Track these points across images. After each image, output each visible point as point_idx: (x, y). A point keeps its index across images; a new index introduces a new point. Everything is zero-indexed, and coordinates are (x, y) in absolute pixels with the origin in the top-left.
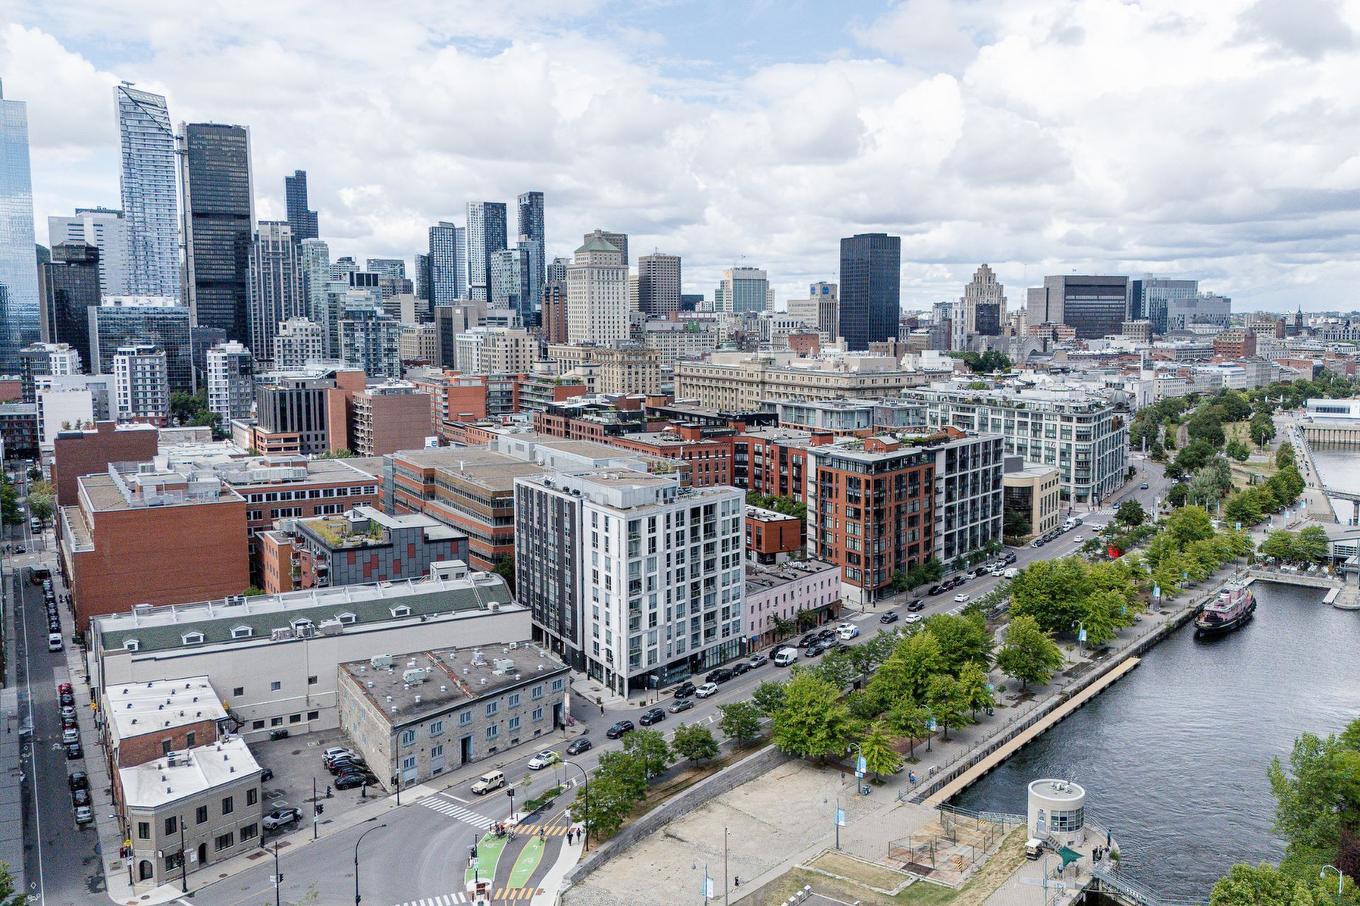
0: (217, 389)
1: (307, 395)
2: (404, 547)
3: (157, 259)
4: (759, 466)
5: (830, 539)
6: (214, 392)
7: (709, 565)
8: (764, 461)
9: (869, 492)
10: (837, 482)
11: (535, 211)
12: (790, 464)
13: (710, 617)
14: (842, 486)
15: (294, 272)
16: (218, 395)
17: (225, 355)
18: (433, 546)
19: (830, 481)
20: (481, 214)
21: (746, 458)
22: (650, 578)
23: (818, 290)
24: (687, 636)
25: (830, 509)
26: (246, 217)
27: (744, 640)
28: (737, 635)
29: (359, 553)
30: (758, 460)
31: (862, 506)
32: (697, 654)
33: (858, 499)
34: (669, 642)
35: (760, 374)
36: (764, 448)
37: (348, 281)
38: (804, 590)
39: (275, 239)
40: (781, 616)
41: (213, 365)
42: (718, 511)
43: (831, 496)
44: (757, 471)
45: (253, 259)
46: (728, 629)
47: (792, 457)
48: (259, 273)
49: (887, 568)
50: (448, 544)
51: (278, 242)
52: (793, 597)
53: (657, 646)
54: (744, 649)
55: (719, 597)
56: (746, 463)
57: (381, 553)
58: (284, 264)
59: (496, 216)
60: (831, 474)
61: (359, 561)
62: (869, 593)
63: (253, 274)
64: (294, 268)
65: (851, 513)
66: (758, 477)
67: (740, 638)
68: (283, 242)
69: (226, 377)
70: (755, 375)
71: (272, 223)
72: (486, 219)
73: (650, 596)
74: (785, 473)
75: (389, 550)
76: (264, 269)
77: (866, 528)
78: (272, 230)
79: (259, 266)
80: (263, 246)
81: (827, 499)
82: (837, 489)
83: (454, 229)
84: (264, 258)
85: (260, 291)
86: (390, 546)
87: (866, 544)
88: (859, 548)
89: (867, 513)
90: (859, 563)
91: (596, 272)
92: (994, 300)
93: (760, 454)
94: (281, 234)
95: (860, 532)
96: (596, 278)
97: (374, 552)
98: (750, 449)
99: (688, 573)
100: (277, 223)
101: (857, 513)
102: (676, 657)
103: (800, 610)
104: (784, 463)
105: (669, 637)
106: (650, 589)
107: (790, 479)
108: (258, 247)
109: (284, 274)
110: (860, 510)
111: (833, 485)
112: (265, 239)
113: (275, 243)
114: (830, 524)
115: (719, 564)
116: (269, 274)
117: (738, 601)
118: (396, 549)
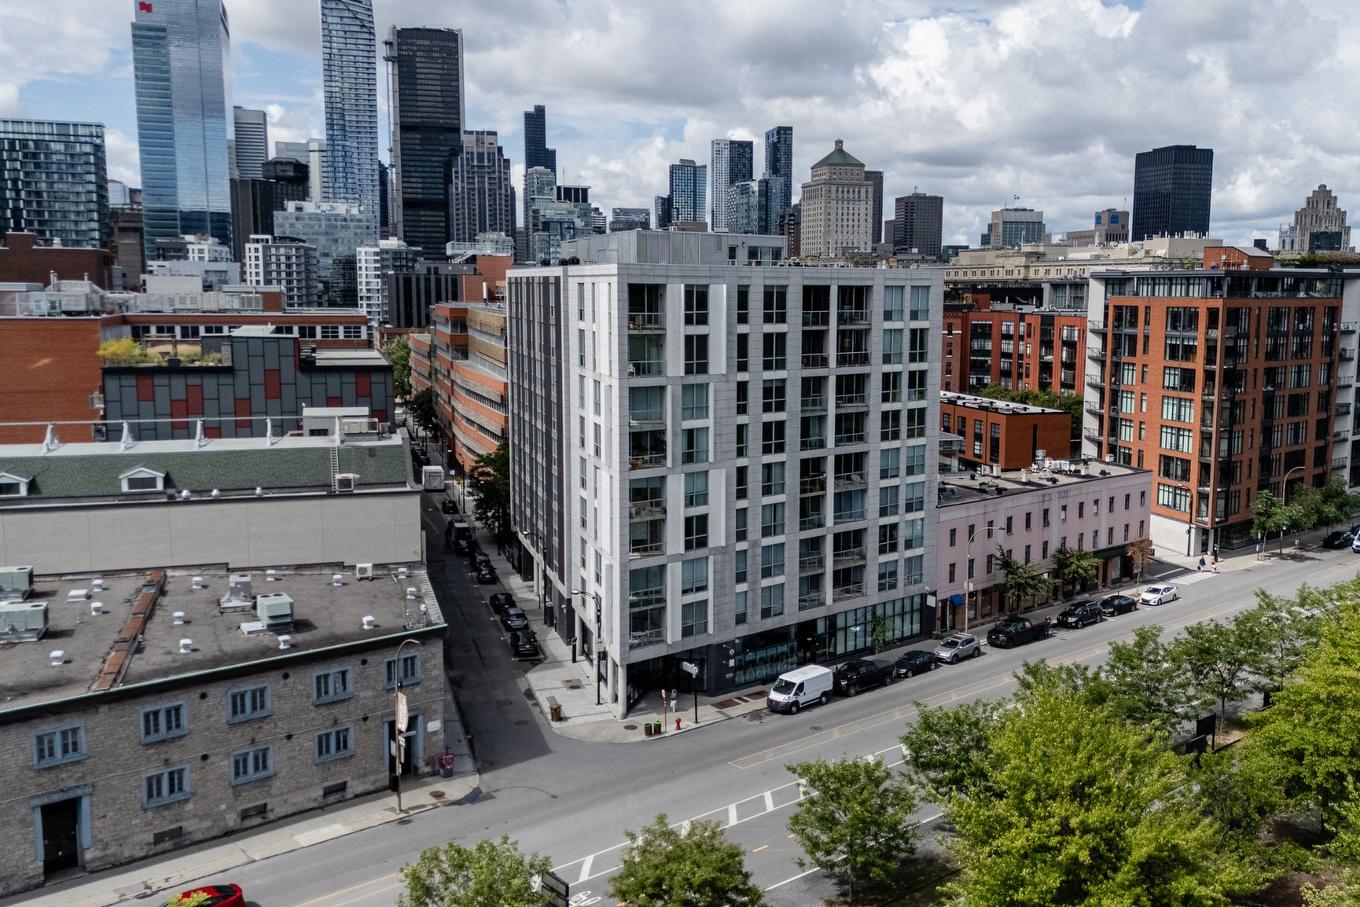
0: (368, 290)
1: (438, 281)
2: (258, 376)
3: (356, 171)
4: (1008, 355)
5: (1127, 435)
6: (364, 293)
7: (851, 426)
8: (1016, 347)
9: (1216, 334)
10: (1147, 322)
11: (782, 147)
12: (1057, 343)
13: (849, 542)
14: (1157, 332)
15: (500, 188)
16: (369, 298)
17: (377, 250)
18: (319, 379)
19: (1133, 324)
20: (726, 153)
21: (989, 345)
22: (690, 433)
23: (1105, 219)
24: (789, 577)
25: (1129, 377)
26: (456, 130)
27: (931, 601)
28: (915, 589)
29: (159, 380)
30: (1008, 347)
31: (1198, 364)
32: (813, 623)
33: (1189, 351)
34: (742, 587)
35: (1022, 270)
36: (1017, 328)
37: (555, 197)
38: (1073, 510)
39: (480, 150)
40: (1018, 557)
41: (363, 261)
42: (877, 303)
43: (1133, 353)
44: (1004, 364)
45: (457, 172)
46: (893, 574)
47: (1061, 330)
48: (463, 188)
49: (1243, 488)
50: (350, 378)
51: (483, 154)
52: (1046, 523)
53: (709, 595)
54: (934, 619)
55: (873, 502)
56: (988, 353)
57: (210, 383)
58: (490, 179)
59: (741, 155)
60: (1134, 310)
61: (161, 393)
62: (1205, 532)
63: (457, 188)
64: (500, 183)
65: (1173, 380)
66: (1006, 374)
67: (923, 597)
68: (489, 154)
69: (378, 276)
70: (1016, 272)
71: (477, 133)
72: (732, 159)
73: (689, 476)
74: (1049, 358)
75: (225, 380)
76: (468, 183)
77: (1207, 406)
78: (478, 140)
79: (463, 181)
80: (468, 159)
81: (1125, 358)
82: (1146, 337)
83: (695, 168)
84: (468, 172)
85: (463, 208)
86: (229, 371)
87: (1206, 438)
88: (1189, 446)
89: (1209, 376)
90: (1185, 476)
91: (834, 188)
92: (1334, 229)
93: (1008, 337)
94: (486, 145)
95: (1191, 415)
96: (833, 195)
97: (194, 380)
98: (995, 331)
99: (793, 433)
100: (483, 133)
101: (1187, 380)
102: (757, 625)
103: (1062, 551)
104: (1047, 344)
105: (741, 577)
106: (689, 458)
107: (1057, 368)
108: (462, 159)
109: (490, 190)
110: (1193, 371)
111: (1140, 331)
112: (470, 150)
113: (481, 156)
114: (1128, 406)
115: (873, 426)
116: (473, 189)
117: (920, 514)
118: (242, 380)
